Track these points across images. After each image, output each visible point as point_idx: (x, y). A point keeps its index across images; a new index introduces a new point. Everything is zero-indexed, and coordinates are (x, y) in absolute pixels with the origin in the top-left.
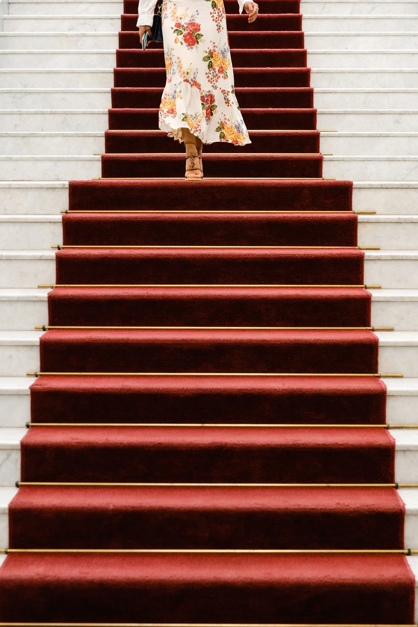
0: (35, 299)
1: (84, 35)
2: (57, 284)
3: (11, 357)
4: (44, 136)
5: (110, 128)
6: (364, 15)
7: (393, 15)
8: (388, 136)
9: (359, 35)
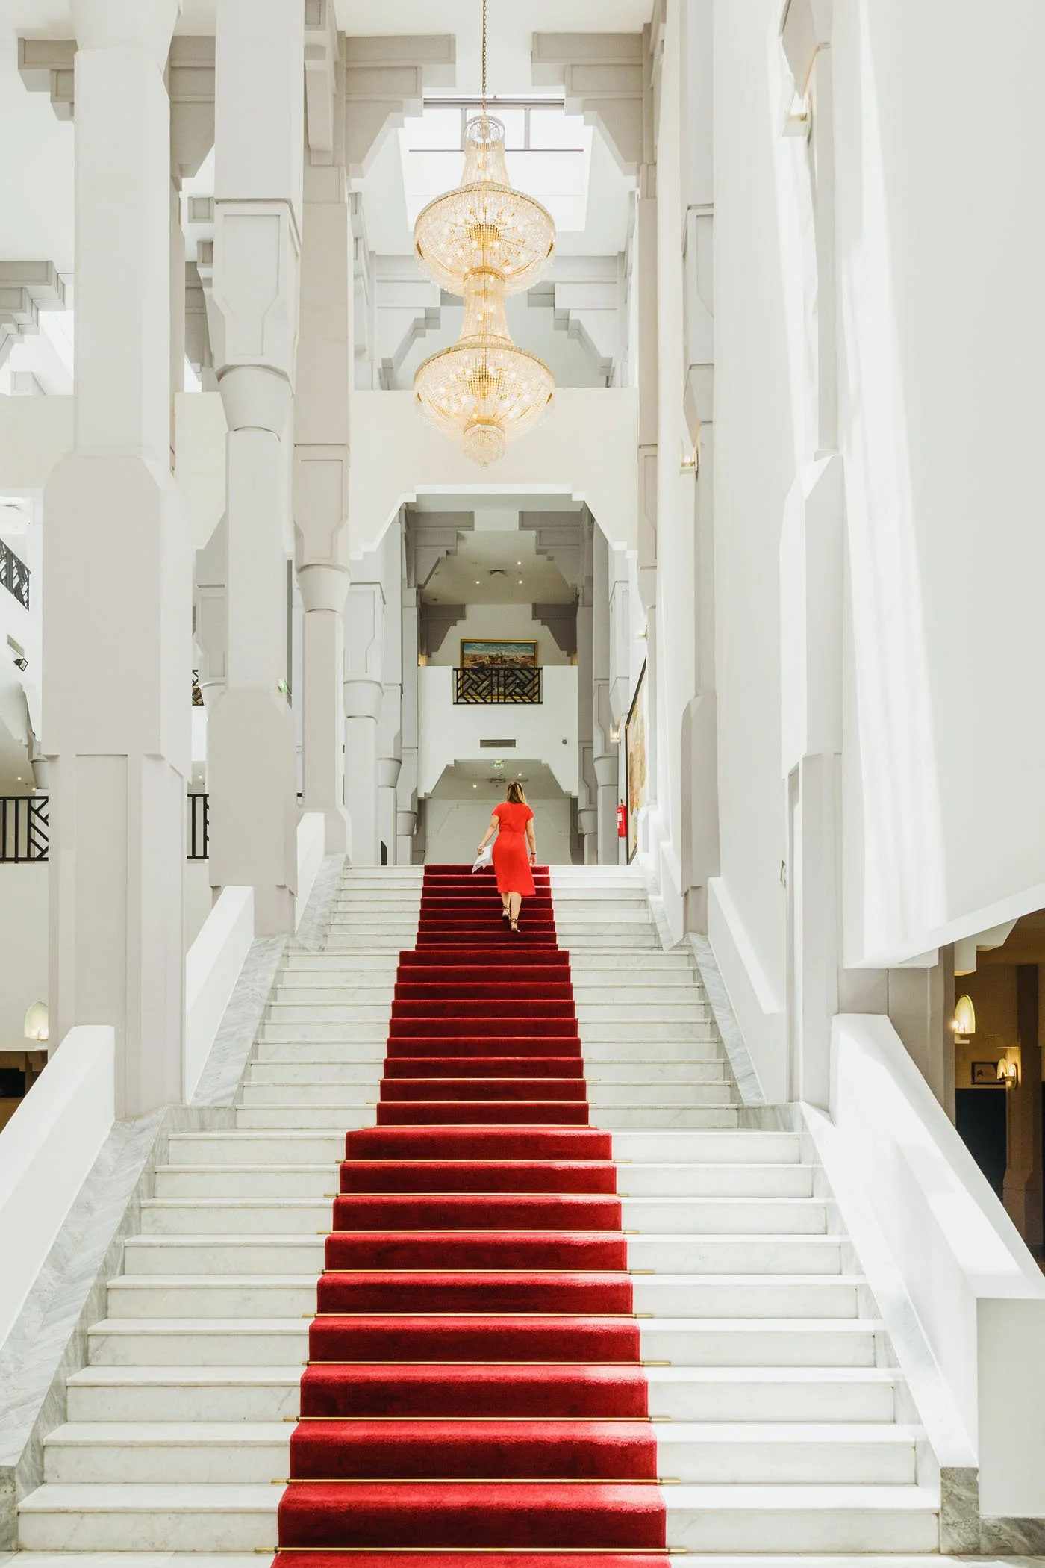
0: (316, 1245)
1: (360, 987)
2: (334, 1230)
3: (292, 1299)
4: (323, 1086)
5: (385, 1078)
6: (629, 968)
7: (656, 968)
8: (651, 1085)
9: (625, 987)
